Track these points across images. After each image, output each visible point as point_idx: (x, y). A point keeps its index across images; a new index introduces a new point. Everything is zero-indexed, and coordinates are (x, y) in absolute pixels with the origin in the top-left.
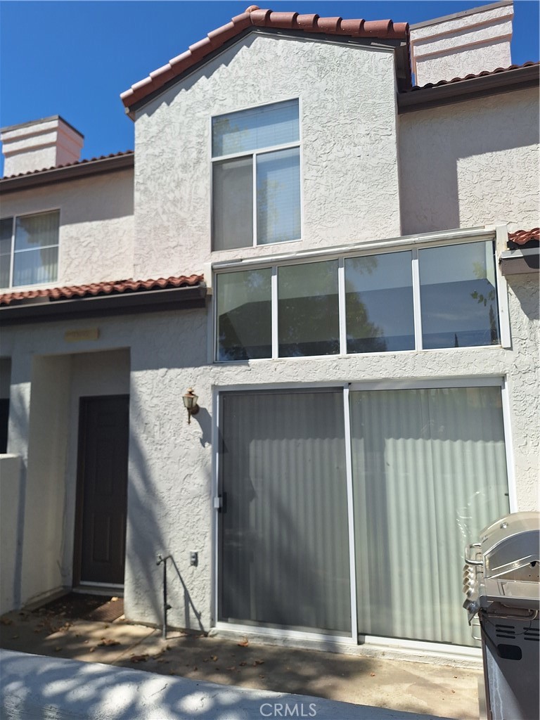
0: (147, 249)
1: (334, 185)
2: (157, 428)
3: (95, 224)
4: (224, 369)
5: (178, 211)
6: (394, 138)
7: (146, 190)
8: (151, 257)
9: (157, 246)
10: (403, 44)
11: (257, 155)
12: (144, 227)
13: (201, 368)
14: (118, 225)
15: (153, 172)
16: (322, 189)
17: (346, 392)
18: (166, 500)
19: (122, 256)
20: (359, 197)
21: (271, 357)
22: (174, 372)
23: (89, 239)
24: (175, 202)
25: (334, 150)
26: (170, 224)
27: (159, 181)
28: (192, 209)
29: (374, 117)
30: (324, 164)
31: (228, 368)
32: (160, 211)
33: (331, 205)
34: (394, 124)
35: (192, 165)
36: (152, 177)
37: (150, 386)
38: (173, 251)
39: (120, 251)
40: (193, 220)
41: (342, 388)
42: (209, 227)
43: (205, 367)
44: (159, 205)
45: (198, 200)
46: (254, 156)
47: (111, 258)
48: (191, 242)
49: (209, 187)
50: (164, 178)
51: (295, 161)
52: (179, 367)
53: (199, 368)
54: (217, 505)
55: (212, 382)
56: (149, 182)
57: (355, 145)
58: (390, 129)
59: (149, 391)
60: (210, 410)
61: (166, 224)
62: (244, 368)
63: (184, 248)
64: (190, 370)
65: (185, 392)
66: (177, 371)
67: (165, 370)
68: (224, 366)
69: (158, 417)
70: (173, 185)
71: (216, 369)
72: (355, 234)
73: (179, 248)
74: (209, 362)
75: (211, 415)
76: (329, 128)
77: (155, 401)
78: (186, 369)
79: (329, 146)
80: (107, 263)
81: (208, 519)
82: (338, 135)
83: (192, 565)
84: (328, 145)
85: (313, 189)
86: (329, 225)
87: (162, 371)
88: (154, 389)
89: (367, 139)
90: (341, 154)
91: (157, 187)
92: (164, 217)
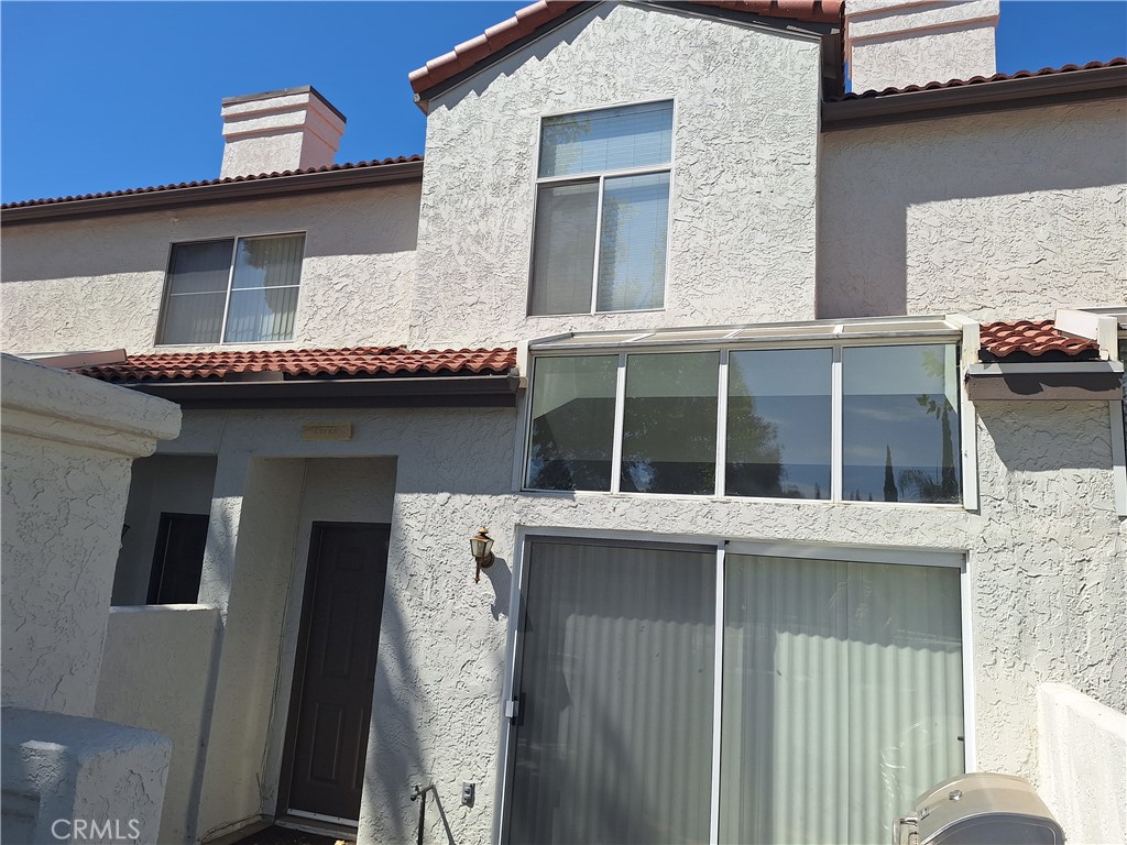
0: (431, 304)
1: (718, 231)
2: (428, 583)
3: (355, 258)
4: (536, 502)
5: (484, 254)
6: (812, 169)
7: (437, 216)
8: (436, 317)
9: (446, 301)
10: (835, 31)
11: (605, 178)
12: (430, 271)
13: (502, 497)
14: (389, 264)
15: (450, 192)
16: (700, 236)
17: (721, 554)
18: (431, 697)
19: (393, 309)
20: (755, 252)
21: (609, 490)
22: (459, 500)
23: (345, 281)
24: (478, 239)
25: (722, 180)
26: (469, 270)
27: (457, 205)
28: (502, 250)
29: (784, 135)
30: (705, 200)
31: (542, 500)
32: (456, 249)
33: (710, 261)
34: (814, 149)
35: (508, 186)
36: (447, 198)
37: (422, 518)
38: (469, 310)
39: (390, 302)
40: (503, 266)
41: (714, 549)
42: (526, 278)
43: (507, 496)
44: (454, 241)
45: (513, 238)
46: (601, 179)
47: (376, 311)
48: (498, 299)
49: (530, 220)
50: (465, 201)
51: (662, 191)
52: (468, 494)
53: (499, 497)
54: (509, 713)
55: (516, 519)
56: (441, 206)
57: (754, 176)
58: (807, 155)
59: (420, 526)
60: (510, 563)
61: (463, 269)
62: (567, 502)
63: (486, 308)
64: (485, 498)
65: (475, 532)
66: (466, 498)
67: (448, 495)
68: (535, 497)
69: (431, 566)
70: (477, 212)
71: (523, 500)
72: (745, 307)
73: (479, 307)
74: (515, 487)
75: (511, 570)
76: (716, 147)
77: (429, 541)
78: (478, 497)
79: (714, 173)
80: (370, 318)
81: (495, 734)
82: (729, 159)
83: (464, 804)
84: (712, 171)
85: (687, 236)
86: (706, 290)
87: (443, 496)
88: (429, 523)
89: (772, 168)
90: (732, 187)
91: (453, 214)
92: (461, 259)
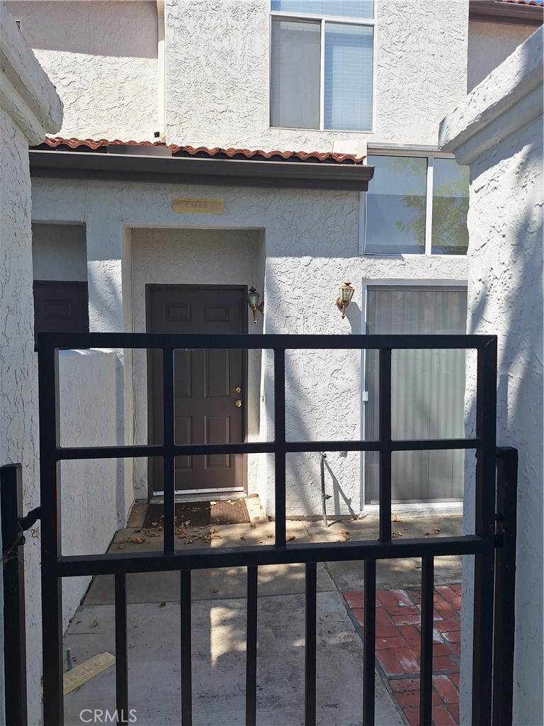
0: (184, 108)
1: (408, 79)
2: (300, 322)
3: (80, 57)
4: (377, 262)
5: (229, 69)
6: (465, 44)
7: (182, 29)
8: (190, 119)
9: (199, 106)
11: (326, 22)
12: (180, 77)
13: (352, 259)
14: (116, 66)
15: (193, 7)
16: (396, 80)
18: (310, 396)
19: (125, 110)
20: (431, 98)
21: (424, 253)
22: (319, 262)
23: (71, 77)
24: (224, 55)
25: (409, 41)
26: (217, 81)
27: (201, 21)
28: (245, 68)
29: (449, 15)
30: (399, 54)
31: (381, 261)
32: (204, 62)
33: (403, 101)
34: (466, 29)
35: (246, 12)
36: (191, 13)
37: (291, 276)
38: (220, 116)
39: (121, 102)
40: (247, 82)
42: (267, 94)
43: (356, 258)
44: (201, 53)
45: (254, 60)
46: (323, 22)
47: (108, 109)
48: (245, 109)
49: (268, 46)
50: (208, 18)
51: (368, 41)
52: (326, 257)
53: (350, 259)
54: (365, 398)
55: (363, 274)
56: (186, 19)
57: (430, 42)
58: (463, 34)
59: (290, 281)
60: (360, 305)
61: (211, 80)
62: (398, 262)
63: (235, 116)
64: (339, 260)
66: (325, 260)
67: (311, 258)
68: (376, 259)
69: (302, 310)
70: (220, 31)
71: (368, 261)
72: (425, 137)
73: (228, 114)
74: (361, 252)
75: (361, 309)
76: (405, 14)
77: (298, 292)
78: (334, 259)
79: (404, 34)
80: (103, 115)
81: (358, 412)
82: (414, 25)
83: (341, 456)
84: (403, 32)
85: (387, 79)
86: (401, 122)
87: (306, 259)
88: (297, 279)
89: (440, 38)
90: (416, 47)
91: (198, 28)
92: (209, 71)
